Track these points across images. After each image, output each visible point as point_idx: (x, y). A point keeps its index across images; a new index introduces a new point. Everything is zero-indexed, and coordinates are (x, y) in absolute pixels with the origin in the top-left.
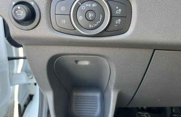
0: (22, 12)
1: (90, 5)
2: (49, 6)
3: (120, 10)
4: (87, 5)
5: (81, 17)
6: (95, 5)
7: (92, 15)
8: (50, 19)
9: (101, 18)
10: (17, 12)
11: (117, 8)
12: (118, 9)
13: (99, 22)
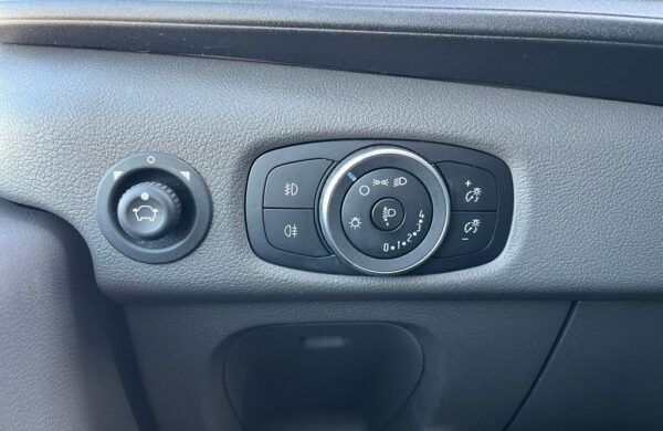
0: (155, 211)
1: (385, 182)
2: (242, 182)
3: (477, 191)
4: (377, 182)
5: (356, 219)
6: (403, 181)
7: (392, 213)
8: (243, 224)
9: (421, 221)
10: (135, 210)
11: (468, 183)
12: (471, 188)
13: (415, 234)
